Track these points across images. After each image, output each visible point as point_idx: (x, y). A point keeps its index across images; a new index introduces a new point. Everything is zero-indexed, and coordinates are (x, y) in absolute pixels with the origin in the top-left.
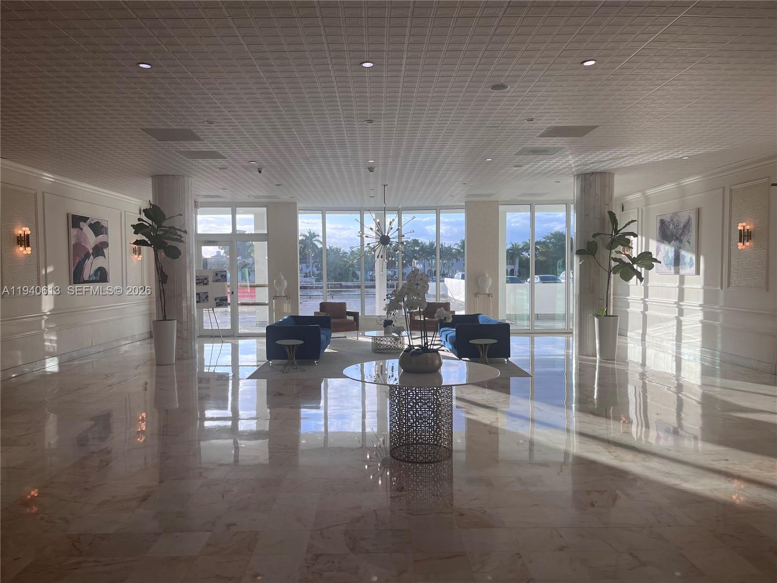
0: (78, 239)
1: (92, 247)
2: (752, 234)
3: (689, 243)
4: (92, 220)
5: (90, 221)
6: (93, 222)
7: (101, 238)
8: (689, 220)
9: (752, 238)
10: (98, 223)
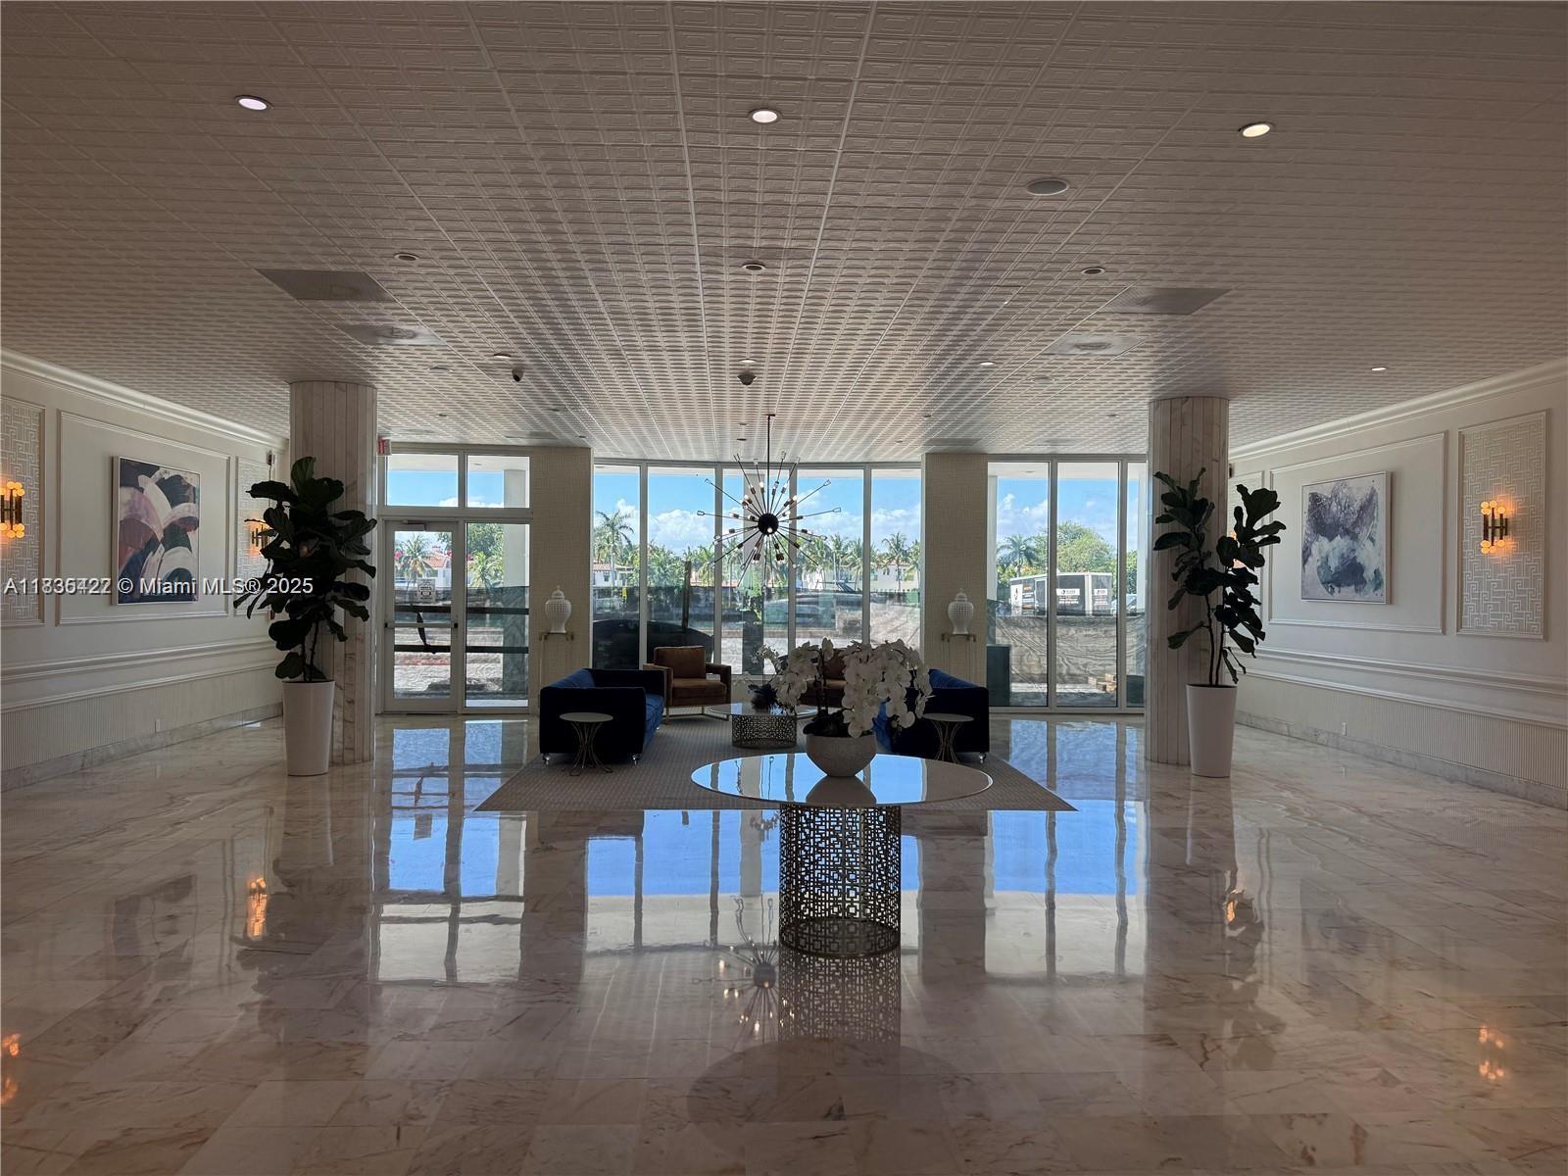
0: (131, 509)
1: (163, 527)
2: (1510, 524)
3: (1373, 540)
4: (166, 472)
5: (161, 474)
6: (166, 477)
7: (184, 509)
8: (1372, 496)
9: (1510, 532)
10: (178, 478)
